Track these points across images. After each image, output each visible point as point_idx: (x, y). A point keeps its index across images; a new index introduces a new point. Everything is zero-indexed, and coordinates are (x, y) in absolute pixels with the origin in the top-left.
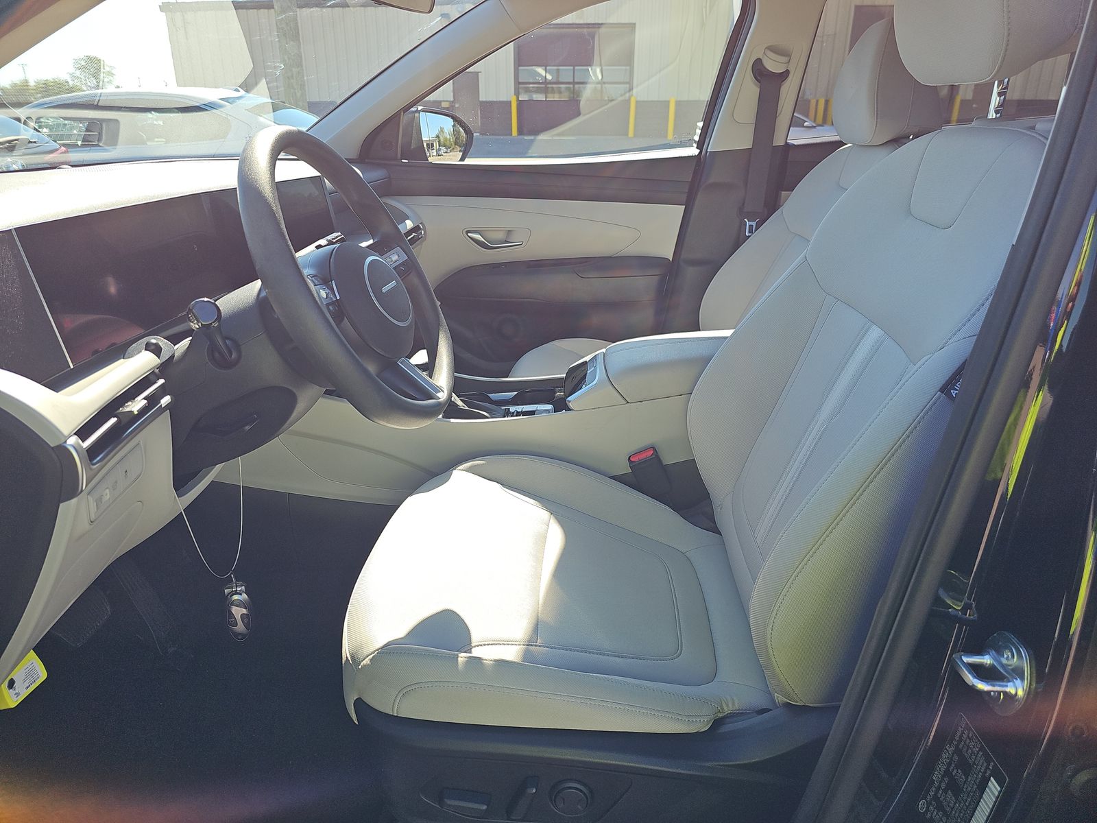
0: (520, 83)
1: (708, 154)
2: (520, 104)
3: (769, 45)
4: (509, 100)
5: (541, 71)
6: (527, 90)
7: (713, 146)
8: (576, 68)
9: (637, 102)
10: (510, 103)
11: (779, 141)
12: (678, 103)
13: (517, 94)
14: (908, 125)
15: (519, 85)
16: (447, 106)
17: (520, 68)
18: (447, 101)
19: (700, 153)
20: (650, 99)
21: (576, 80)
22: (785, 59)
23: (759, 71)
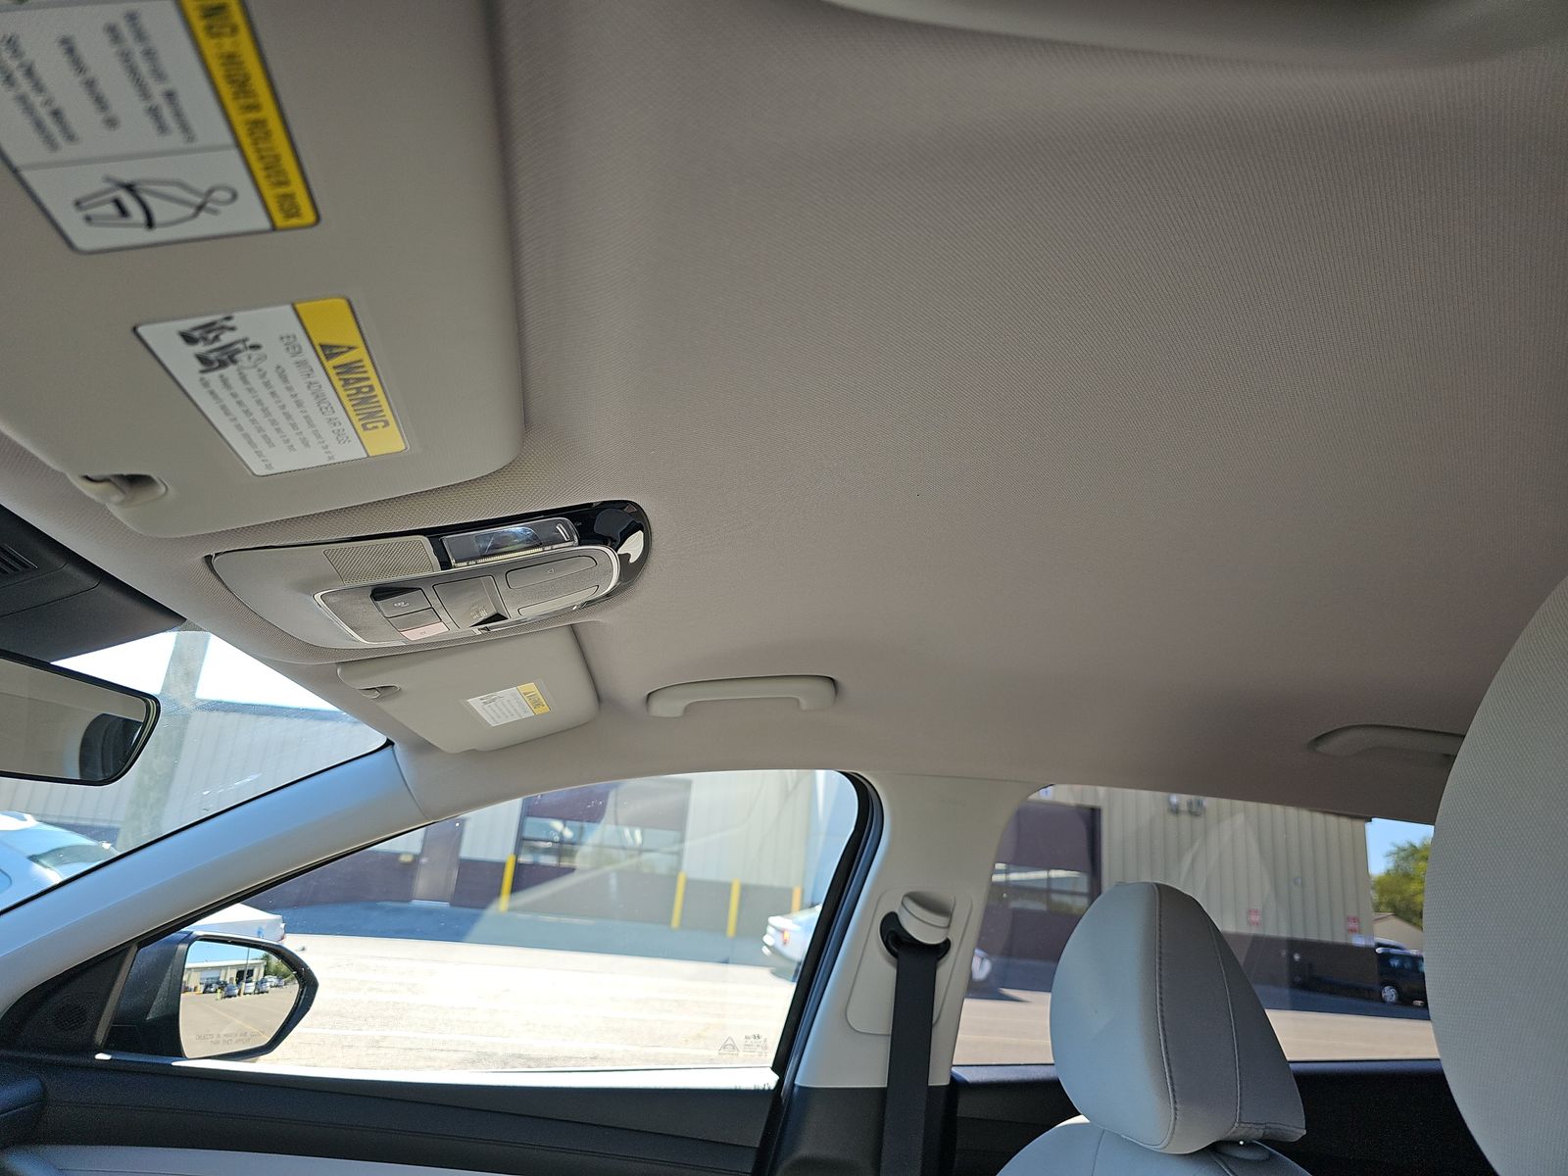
0: (524, 839)
1: (796, 1089)
2: (518, 867)
3: (910, 890)
4: (502, 860)
5: (557, 825)
6: (534, 850)
7: (808, 1074)
9: (689, 883)
10: (501, 866)
11: (939, 1079)
12: (745, 889)
13: (517, 853)
14: (1240, 1122)
15: (522, 842)
17: (529, 820)
19: (780, 1083)
22: (941, 920)
23: (894, 935)
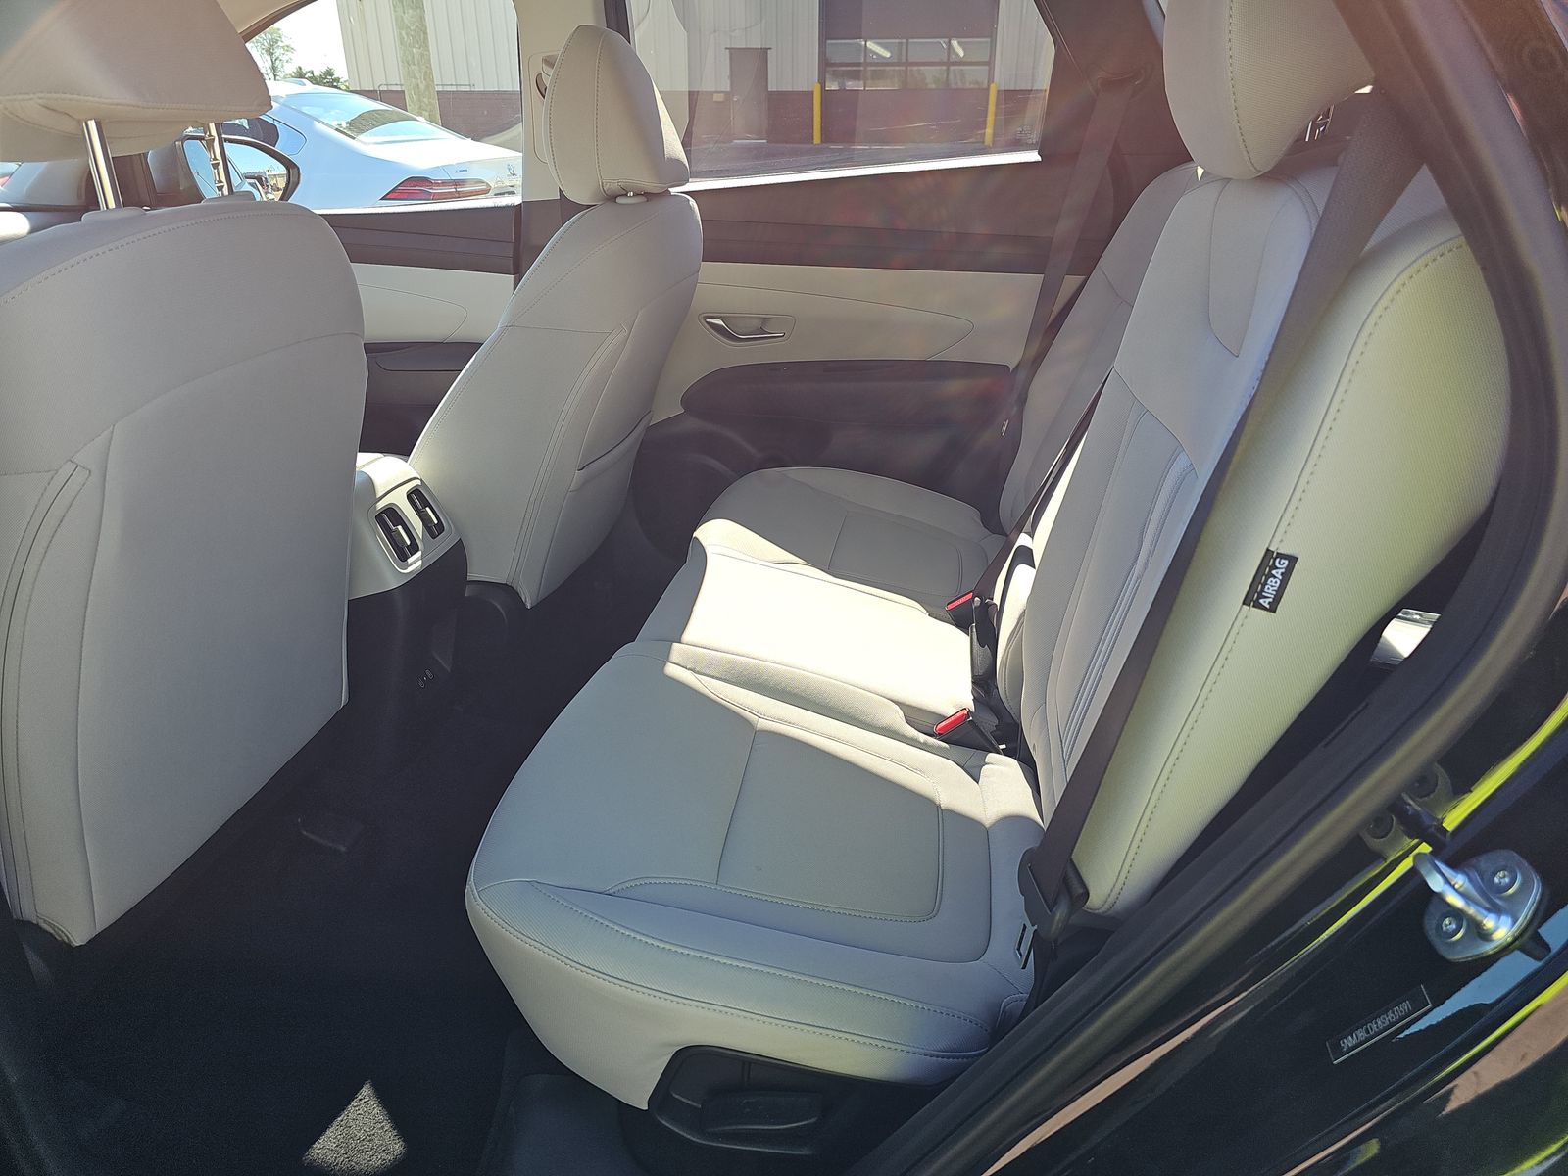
0: (826, 64)
2: (826, 96)
4: (811, 90)
6: (836, 76)
8: (911, 41)
9: (999, 92)
10: (811, 94)
13: (823, 83)
16: (721, 100)
17: (829, 42)
18: (722, 92)
20: (1018, 89)
21: (910, 60)
